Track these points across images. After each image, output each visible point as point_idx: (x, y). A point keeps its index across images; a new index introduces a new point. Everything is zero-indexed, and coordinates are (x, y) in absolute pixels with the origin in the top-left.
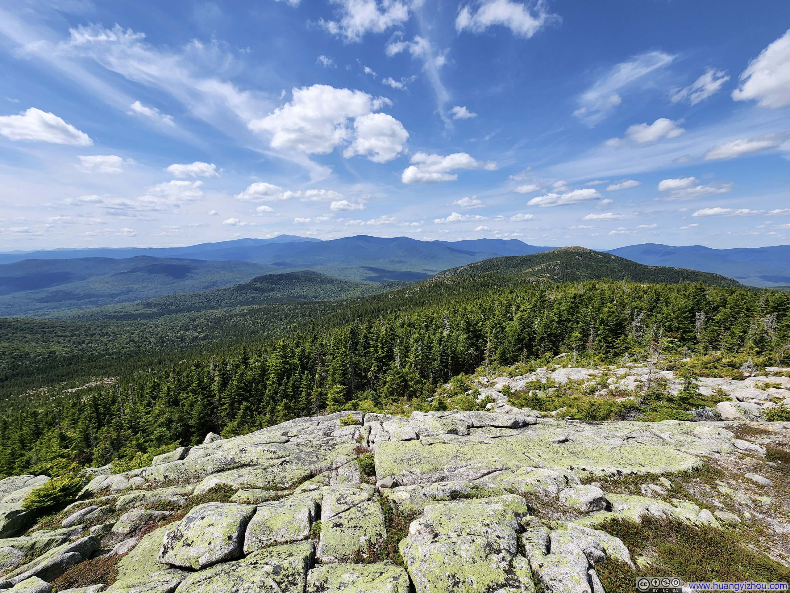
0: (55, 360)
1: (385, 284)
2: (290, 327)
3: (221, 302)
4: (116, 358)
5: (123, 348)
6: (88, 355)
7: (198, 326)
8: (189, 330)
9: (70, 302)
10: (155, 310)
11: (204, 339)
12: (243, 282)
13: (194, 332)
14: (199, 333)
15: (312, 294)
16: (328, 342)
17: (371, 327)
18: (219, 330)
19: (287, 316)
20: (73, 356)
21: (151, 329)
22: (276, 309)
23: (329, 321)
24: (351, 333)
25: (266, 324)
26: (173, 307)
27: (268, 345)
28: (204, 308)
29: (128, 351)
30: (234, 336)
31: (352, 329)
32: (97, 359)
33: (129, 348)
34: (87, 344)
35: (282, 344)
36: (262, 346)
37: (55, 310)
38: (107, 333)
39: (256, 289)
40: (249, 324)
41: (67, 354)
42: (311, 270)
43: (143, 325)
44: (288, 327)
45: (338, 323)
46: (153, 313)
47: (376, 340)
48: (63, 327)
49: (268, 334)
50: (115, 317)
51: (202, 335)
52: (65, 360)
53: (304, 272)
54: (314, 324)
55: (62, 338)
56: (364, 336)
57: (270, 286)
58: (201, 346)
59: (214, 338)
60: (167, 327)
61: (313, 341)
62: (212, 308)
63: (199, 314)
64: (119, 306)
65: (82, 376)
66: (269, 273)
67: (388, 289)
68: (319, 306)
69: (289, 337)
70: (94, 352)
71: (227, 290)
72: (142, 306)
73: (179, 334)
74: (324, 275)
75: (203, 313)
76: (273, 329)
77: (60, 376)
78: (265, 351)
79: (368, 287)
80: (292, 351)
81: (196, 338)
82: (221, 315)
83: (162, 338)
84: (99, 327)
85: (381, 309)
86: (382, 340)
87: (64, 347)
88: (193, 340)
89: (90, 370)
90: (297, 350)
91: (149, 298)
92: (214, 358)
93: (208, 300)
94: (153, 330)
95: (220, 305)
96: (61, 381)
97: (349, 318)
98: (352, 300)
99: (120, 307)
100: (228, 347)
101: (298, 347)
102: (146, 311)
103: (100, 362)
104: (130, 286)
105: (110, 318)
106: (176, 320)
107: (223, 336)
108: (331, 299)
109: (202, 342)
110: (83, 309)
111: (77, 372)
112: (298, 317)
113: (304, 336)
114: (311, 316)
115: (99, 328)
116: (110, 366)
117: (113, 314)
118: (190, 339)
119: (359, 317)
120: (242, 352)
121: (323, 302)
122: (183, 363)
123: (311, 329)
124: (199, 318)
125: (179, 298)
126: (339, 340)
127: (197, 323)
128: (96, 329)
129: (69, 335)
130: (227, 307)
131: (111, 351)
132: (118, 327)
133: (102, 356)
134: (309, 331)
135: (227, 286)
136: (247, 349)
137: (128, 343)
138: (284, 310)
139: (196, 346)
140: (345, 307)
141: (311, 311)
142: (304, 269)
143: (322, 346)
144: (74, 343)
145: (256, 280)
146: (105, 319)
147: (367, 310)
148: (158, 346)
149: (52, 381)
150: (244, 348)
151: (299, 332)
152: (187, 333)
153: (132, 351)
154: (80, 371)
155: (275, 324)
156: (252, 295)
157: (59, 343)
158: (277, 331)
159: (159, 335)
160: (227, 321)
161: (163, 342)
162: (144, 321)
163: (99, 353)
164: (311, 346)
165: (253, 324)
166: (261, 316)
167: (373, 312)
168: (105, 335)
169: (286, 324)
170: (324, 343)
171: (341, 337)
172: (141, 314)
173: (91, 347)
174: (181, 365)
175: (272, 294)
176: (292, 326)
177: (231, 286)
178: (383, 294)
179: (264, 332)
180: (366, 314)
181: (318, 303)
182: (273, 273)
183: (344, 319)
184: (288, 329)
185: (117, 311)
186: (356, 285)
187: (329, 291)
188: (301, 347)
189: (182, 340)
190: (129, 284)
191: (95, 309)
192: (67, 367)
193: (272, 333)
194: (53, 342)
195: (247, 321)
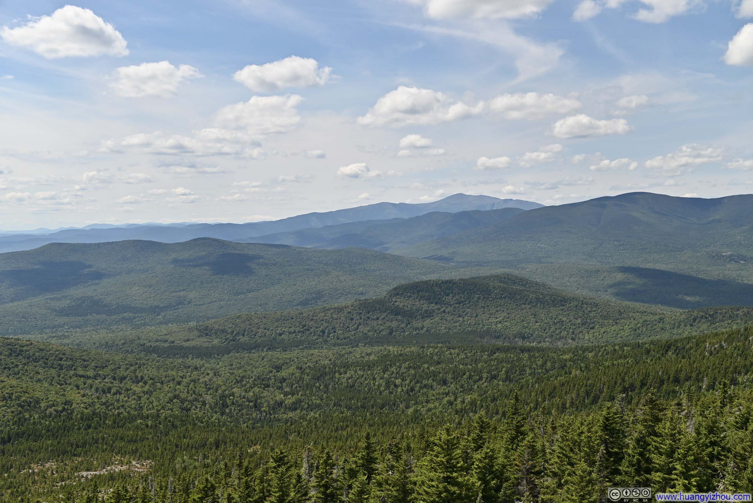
0: (69, 417)
1: (695, 313)
2: (463, 402)
3: (329, 334)
4: (151, 427)
5: (163, 408)
6: (113, 415)
7: (284, 380)
8: (268, 386)
9: (98, 317)
10: (216, 342)
11: (293, 408)
12: (372, 295)
13: (277, 392)
14: (286, 394)
15: (516, 329)
16: (547, 444)
17: (658, 420)
18: (321, 393)
19: (457, 375)
20: (94, 414)
21: (207, 379)
22: (435, 358)
23: (552, 395)
24: (606, 428)
25: (412, 390)
26: (246, 338)
27: (414, 436)
28: (297, 344)
29: (171, 416)
30: (349, 408)
31: (607, 419)
32: (124, 424)
33: (172, 410)
34: (114, 394)
35: (444, 437)
36: (402, 438)
37: (78, 330)
38: (142, 378)
39: (397, 311)
40: (379, 386)
41: (86, 408)
42: (515, 272)
43: (196, 368)
44: (459, 400)
45: (572, 403)
46: (213, 347)
47: (671, 454)
48: (84, 360)
49: (416, 411)
50: (155, 350)
51: (290, 400)
52: (82, 419)
53: (497, 277)
54: (517, 399)
55: (82, 379)
56: (638, 441)
57: (425, 307)
58: (287, 421)
59: (311, 408)
60: (232, 378)
61: (513, 440)
62: (311, 345)
63: (288, 355)
64: (164, 330)
65: (103, 451)
66: (425, 278)
67: (704, 326)
68: (530, 358)
69: (460, 423)
70: (122, 410)
71: (340, 310)
72: (196, 333)
73: (251, 394)
74: (544, 285)
75: (294, 354)
76: (427, 402)
77: (74, 446)
78: (409, 449)
79: (650, 318)
80: (466, 457)
81: (280, 404)
82: (327, 362)
83: (223, 397)
84: (132, 365)
85: (682, 376)
86: (685, 456)
87: (83, 396)
88: (274, 409)
89: (114, 442)
90: (477, 456)
91: (208, 319)
92: (310, 450)
93: (305, 329)
94: (210, 380)
95: (326, 341)
96: (75, 455)
97: (601, 392)
98: (610, 348)
99: (165, 332)
100: (337, 430)
101: (478, 448)
102: (201, 342)
103: (129, 429)
104: (182, 294)
105: (150, 350)
106: (248, 364)
107: (328, 405)
108: (560, 344)
109: (291, 414)
110: (113, 332)
111: (97, 442)
112: (481, 379)
113: (492, 423)
114: (511, 381)
115: (132, 368)
116: (142, 440)
117: (153, 344)
118: (269, 406)
119: (625, 390)
120: (362, 444)
121: (539, 350)
122: (255, 453)
123: (509, 410)
124: (287, 363)
125: (256, 321)
126: (574, 442)
127: (284, 374)
128: (127, 369)
129: (92, 375)
130: (339, 345)
131: (145, 412)
132: (158, 368)
133: (132, 419)
134: (504, 414)
135: (342, 302)
136: (373, 440)
137: (171, 400)
138: (452, 360)
139: (279, 420)
140: (592, 365)
141: (511, 368)
142: (499, 271)
143: (533, 451)
144: (97, 390)
145: (398, 291)
146: (141, 351)
147: (647, 375)
148: (216, 413)
149: (64, 453)
150: (368, 437)
151: (483, 413)
152: (265, 393)
153: (176, 417)
154: (100, 441)
155: (431, 392)
156: (388, 324)
157: (78, 387)
158: (435, 408)
159: (220, 391)
160: (337, 375)
161: (225, 405)
162: (197, 362)
163: (128, 413)
164: (507, 449)
165: (387, 387)
166: (403, 370)
167: (662, 382)
168: (139, 381)
169: (454, 394)
170: (539, 446)
171: (580, 434)
172: (194, 348)
173: (118, 401)
174: (251, 456)
175: (428, 323)
176: (468, 398)
177: (349, 303)
178: (689, 339)
179: (408, 407)
180: (643, 384)
181: (529, 350)
182: (433, 277)
183: (588, 394)
184: (459, 406)
185: (160, 338)
186: (620, 313)
187: (555, 324)
188: (485, 450)
189: (255, 406)
190: (180, 291)
191: (130, 332)
192: (84, 432)
193: (423, 411)
194: (70, 384)
195: (374, 379)
